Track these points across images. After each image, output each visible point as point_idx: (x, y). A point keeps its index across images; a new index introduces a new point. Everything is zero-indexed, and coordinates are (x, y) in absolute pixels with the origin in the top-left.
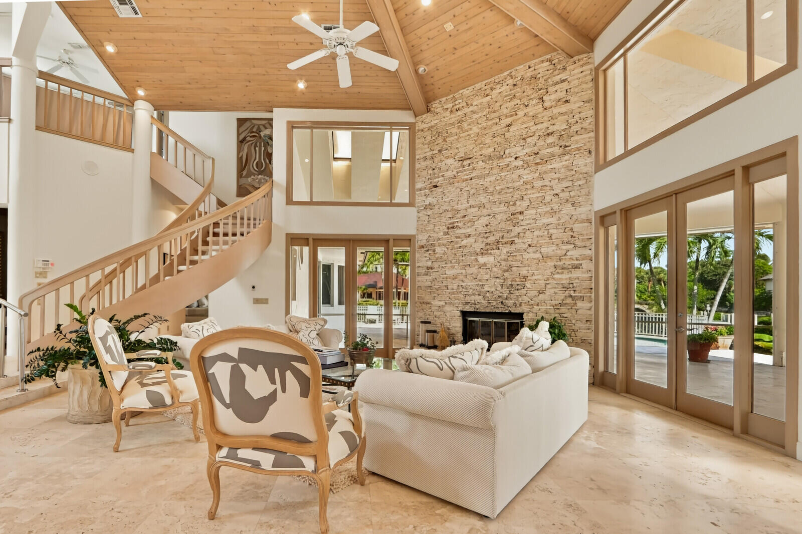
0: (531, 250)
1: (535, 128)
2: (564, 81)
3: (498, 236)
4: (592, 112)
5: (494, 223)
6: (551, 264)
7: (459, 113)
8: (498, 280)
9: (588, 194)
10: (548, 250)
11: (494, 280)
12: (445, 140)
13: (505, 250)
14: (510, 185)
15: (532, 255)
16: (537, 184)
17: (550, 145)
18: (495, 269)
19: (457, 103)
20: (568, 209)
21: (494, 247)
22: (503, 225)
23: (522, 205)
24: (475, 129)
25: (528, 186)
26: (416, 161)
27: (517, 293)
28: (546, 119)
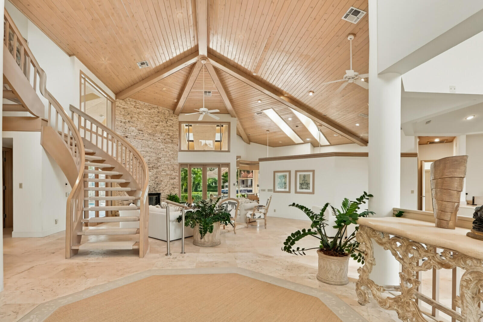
0: (163, 171)
1: (164, 131)
2: (172, 120)
3: (153, 165)
4: (178, 134)
5: (151, 159)
6: (169, 177)
7: (138, 110)
8: (153, 181)
9: (177, 157)
10: (168, 172)
11: (152, 181)
12: (131, 118)
13: (155, 170)
14: (157, 147)
15: (163, 173)
16: (165, 150)
17: (169, 139)
18: (152, 177)
19: (137, 105)
20: (172, 160)
21: (152, 169)
22: (155, 161)
23: (161, 156)
24: (144, 121)
25: (163, 150)
26: (116, 121)
27: (159, 186)
28: (167, 129)
